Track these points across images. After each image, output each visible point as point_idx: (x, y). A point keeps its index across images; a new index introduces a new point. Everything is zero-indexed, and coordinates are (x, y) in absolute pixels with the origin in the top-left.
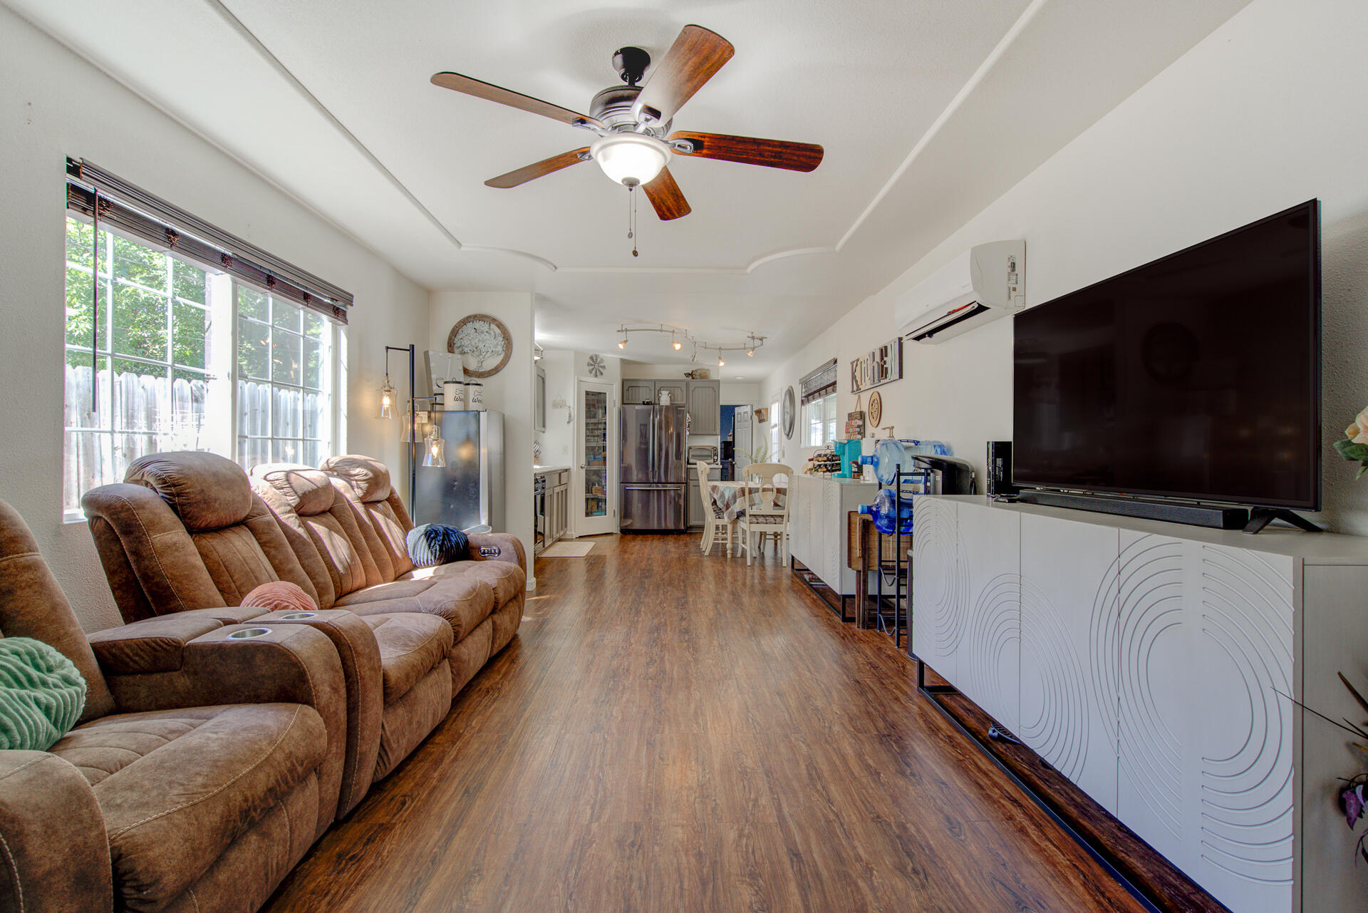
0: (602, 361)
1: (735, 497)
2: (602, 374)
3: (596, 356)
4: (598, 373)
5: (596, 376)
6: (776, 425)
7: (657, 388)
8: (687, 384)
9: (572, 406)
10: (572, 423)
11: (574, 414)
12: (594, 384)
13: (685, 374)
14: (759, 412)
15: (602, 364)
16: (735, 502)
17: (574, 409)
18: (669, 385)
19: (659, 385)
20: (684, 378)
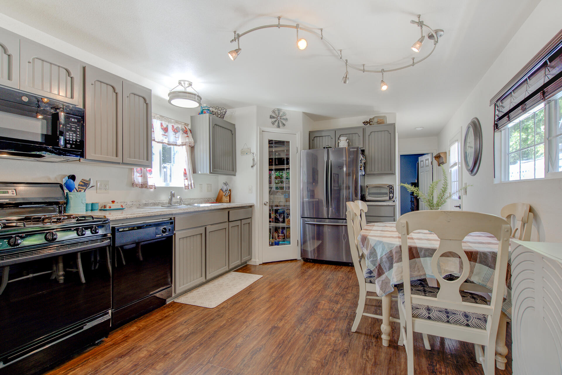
0: (284, 114)
1: (390, 259)
2: (284, 125)
3: (279, 110)
4: (281, 125)
5: (279, 127)
6: (455, 164)
7: (337, 136)
8: (364, 130)
9: (255, 152)
10: (255, 167)
11: (257, 158)
12: (278, 134)
13: (364, 123)
14: (438, 157)
15: (284, 117)
16: (391, 267)
17: (257, 155)
18: (349, 132)
19: (338, 133)
20: (363, 125)
